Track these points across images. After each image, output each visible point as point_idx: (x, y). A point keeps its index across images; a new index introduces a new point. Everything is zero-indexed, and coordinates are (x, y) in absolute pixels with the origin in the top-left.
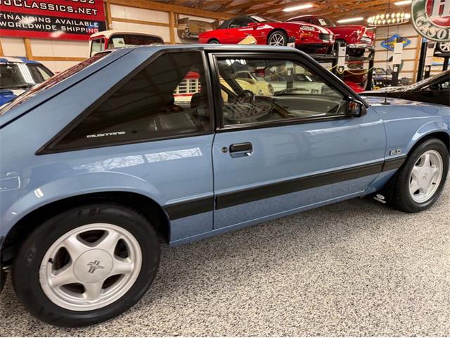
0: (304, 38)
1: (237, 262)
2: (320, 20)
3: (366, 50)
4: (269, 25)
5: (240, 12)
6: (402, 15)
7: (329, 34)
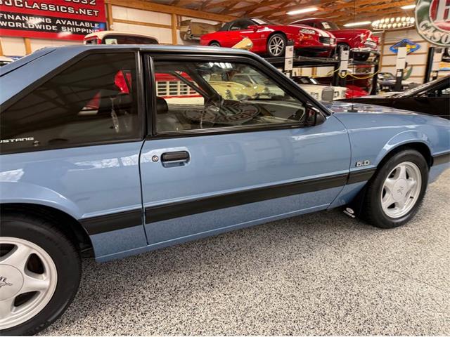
0: (304, 41)
1: (182, 279)
2: (324, 24)
3: (371, 54)
4: (269, 27)
5: (245, 14)
6: (408, 19)
7: (330, 37)
